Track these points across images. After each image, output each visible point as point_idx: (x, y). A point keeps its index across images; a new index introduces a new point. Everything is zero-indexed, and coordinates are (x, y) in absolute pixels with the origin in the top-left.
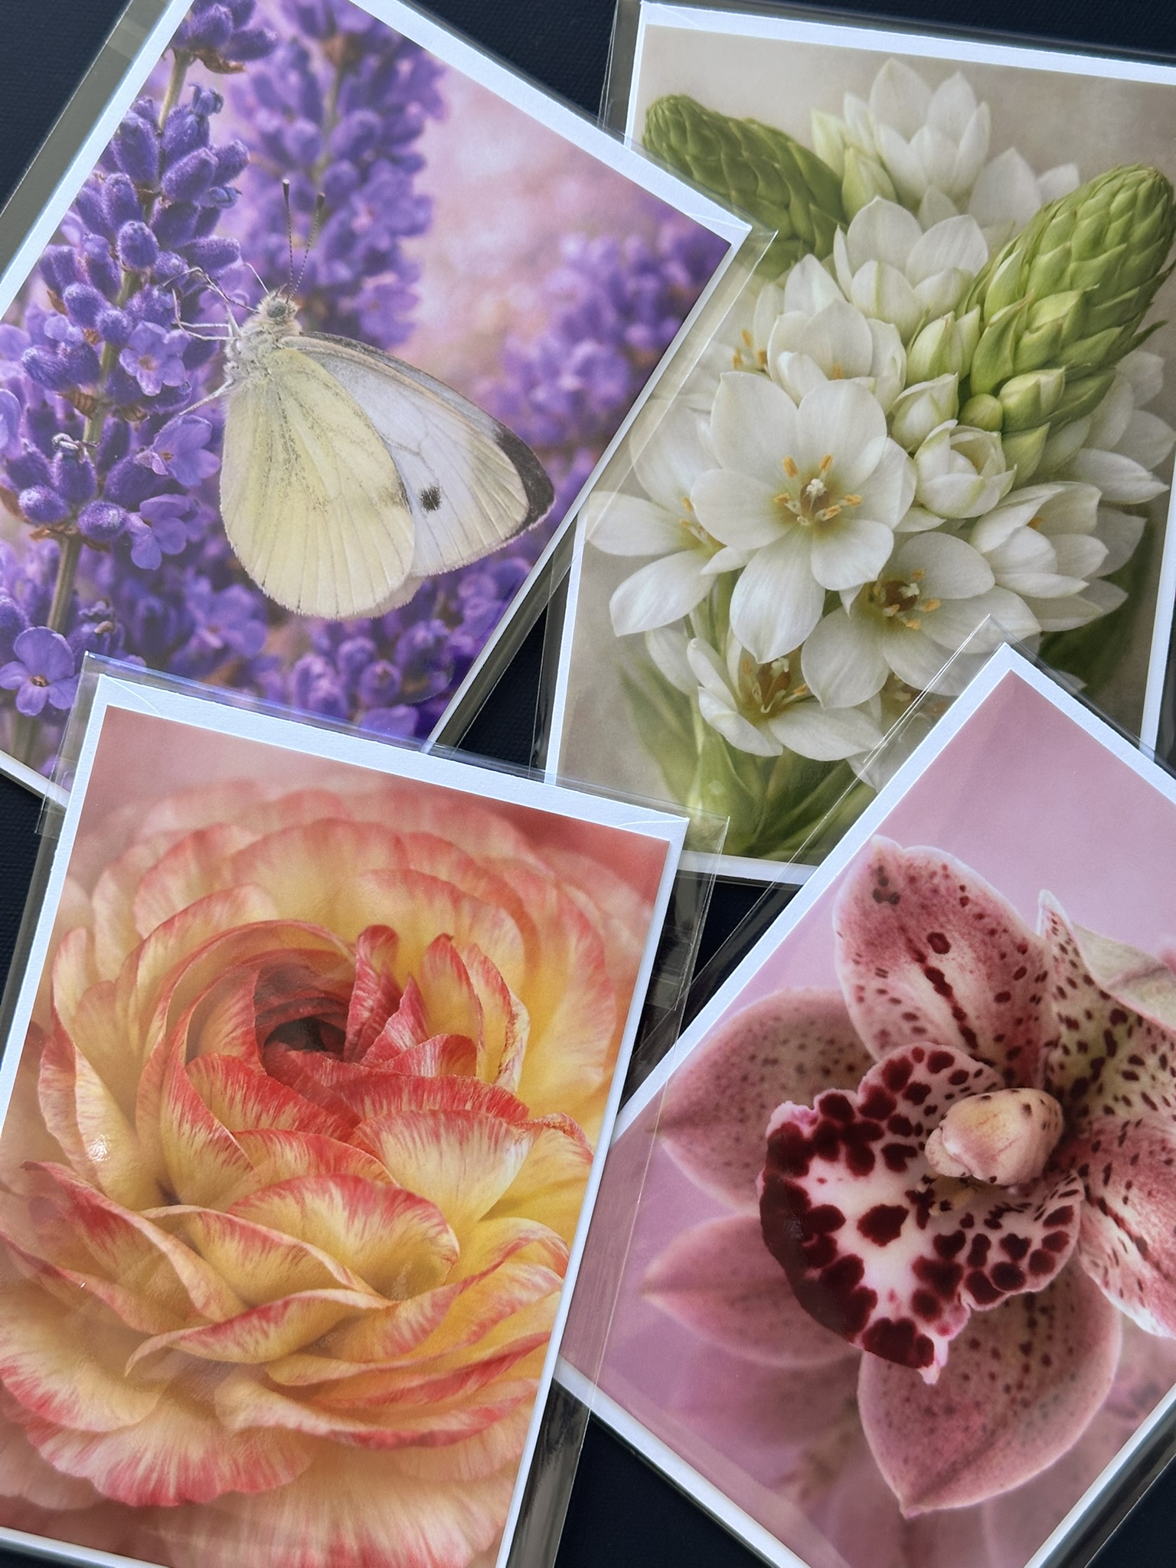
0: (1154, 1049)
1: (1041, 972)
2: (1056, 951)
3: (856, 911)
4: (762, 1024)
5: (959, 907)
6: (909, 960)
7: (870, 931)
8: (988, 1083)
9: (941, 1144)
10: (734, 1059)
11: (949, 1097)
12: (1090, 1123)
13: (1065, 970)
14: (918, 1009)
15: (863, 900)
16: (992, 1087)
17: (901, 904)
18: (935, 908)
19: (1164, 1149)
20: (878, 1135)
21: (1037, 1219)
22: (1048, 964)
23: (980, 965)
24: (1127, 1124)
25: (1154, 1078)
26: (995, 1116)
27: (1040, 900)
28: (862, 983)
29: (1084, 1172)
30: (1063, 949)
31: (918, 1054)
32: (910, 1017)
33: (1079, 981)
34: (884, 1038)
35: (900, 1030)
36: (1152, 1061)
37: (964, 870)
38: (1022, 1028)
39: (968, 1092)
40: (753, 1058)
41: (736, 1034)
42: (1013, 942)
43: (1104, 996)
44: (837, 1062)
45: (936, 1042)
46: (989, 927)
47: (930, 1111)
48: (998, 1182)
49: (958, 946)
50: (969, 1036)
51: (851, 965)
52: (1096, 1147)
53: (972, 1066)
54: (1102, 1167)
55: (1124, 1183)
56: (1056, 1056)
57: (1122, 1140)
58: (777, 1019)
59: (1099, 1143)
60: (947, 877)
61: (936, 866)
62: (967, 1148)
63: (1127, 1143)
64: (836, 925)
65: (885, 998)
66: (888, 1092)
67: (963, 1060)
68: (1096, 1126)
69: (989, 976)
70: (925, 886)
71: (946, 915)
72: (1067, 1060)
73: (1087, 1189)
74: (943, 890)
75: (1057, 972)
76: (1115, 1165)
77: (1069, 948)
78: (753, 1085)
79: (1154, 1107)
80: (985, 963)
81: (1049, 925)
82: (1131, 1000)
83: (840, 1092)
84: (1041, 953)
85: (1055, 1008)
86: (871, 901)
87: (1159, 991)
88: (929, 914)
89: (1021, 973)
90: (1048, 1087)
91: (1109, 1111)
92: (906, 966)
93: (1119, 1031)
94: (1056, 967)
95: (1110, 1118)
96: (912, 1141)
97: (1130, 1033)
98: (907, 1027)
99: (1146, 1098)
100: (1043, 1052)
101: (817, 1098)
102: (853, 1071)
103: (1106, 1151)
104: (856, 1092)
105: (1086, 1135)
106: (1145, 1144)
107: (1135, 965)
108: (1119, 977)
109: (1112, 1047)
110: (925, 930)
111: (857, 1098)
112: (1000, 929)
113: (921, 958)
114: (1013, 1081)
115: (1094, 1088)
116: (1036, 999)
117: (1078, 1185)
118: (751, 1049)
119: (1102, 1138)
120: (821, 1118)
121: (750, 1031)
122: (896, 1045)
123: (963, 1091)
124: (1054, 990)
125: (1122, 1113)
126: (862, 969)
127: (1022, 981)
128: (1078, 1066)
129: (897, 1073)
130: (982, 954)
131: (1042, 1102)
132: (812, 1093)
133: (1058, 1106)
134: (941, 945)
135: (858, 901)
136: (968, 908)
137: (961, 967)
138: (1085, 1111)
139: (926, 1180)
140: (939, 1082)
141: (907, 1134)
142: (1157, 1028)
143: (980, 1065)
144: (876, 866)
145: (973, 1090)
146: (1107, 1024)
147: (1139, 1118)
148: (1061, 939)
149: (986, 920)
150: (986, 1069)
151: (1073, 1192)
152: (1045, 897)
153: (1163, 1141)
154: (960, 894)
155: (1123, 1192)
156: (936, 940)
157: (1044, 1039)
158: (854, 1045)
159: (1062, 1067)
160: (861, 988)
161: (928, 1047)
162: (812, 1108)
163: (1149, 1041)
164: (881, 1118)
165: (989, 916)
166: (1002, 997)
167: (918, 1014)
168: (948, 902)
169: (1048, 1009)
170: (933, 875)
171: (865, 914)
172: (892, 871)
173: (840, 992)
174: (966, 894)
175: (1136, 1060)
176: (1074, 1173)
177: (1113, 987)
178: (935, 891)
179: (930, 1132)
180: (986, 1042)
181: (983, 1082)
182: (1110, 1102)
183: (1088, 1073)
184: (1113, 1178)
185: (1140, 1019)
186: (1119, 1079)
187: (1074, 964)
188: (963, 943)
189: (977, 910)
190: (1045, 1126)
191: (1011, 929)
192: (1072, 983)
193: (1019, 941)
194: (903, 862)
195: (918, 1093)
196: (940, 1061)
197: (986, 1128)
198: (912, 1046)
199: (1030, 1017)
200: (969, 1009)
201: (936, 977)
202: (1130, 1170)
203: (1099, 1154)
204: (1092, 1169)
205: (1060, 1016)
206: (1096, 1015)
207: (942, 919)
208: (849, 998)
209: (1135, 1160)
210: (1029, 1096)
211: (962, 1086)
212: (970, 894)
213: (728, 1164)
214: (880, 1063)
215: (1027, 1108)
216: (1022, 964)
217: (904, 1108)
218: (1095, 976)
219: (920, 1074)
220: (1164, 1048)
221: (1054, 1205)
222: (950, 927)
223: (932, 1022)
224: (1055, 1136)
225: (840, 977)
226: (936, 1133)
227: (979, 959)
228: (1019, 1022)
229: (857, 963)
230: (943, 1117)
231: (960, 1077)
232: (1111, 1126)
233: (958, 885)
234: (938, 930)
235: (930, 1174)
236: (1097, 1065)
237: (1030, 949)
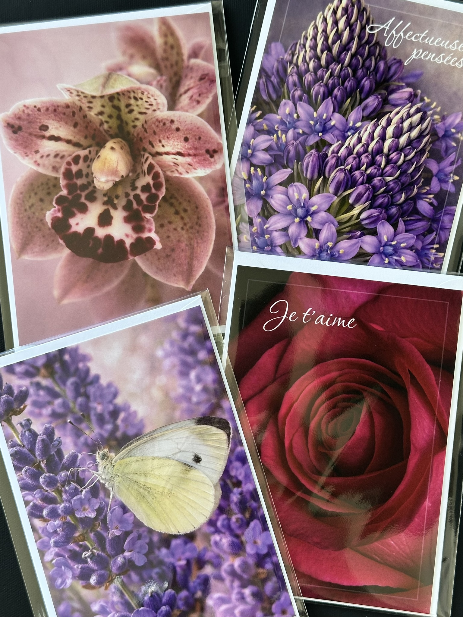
0: (130, 98)
1: (79, 107)
2: (77, 98)
3: (13, 142)
4: (19, 199)
5: (39, 113)
6: (40, 141)
7: (22, 144)
8: (95, 152)
9: (99, 181)
10: (21, 216)
11: (89, 166)
12: (133, 135)
13: (85, 100)
14: (56, 151)
15: (12, 137)
16: (97, 152)
17: (23, 128)
18: (33, 120)
19: (159, 122)
20: (80, 196)
21: (145, 175)
22: (78, 103)
23: (61, 123)
24: (143, 125)
25: (137, 106)
26: (106, 159)
27: (59, 89)
28: (34, 160)
29: (145, 150)
30: (78, 96)
31: (69, 164)
32: (56, 156)
33: (92, 100)
34: (55, 169)
35: (57, 162)
36: (132, 101)
37: (31, 101)
38: (89, 128)
39: (92, 160)
40: (26, 210)
41: (15, 209)
42: (63, 107)
43: (102, 97)
44: (49, 188)
45: (70, 155)
46: (53, 110)
47: (87, 175)
48: (124, 176)
49: (50, 124)
50: (77, 145)
51: (26, 158)
52: (141, 140)
53: (86, 152)
54: (148, 144)
55: (158, 142)
56: (106, 126)
57: (146, 131)
58: (21, 193)
59: (141, 138)
60: (28, 108)
61: (22, 108)
62: (107, 175)
63: (148, 130)
64: (11, 152)
65: (44, 158)
66: (71, 182)
67: (82, 153)
68: (135, 134)
69: (66, 123)
70: (24, 116)
71: (37, 119)
72: (110, 124)
73: (150, 154)
74: (30, 113)
75: (83, 103)
76: (151, 140)
77: (80, 94)
78: (33, 217)
79: (145, 113)
80: (61, 121)
81: (68, 93)
82: (110, 91)
83: (58, 195)
84: (74, 103)
85: (92, 114)
86: (14, 136)
87: (115, 81)
88: (33, 123)
89: (74, 113)
90: (112, 137)
91: (135, 127)
92: (42, 143)
93: (116, 102)
94: (82, 102)
95: (137, 128)
96: (91, 188)
97: (119, 100)
98: (58, 159)
99: (141, 113)
100: (101, 129)
101: (54, 203)
102: (56, 186)
103: (145, 138)
104: (62, 191)
105: (135, 139)
106: (153, 126)
107: (102, 80)
108: (101, 88)
109: (118, 108)
110: (36, 128)
111: (64, 192)
112: (56, 107)
113: (43, 137)
114: (101, 145)
115: (124, 125)
116: (85, 116)
117: (147, 155)
118: (23, 208)
119: (140, 136)
120: (60, 208)
121: (18, 204)
122: (60, 167)
123: (90, 161)
124: (87, 109)
125: (139, 124)
126: (30, 156)
127: (76, 115)
128: (114, 122)
129: (68, 174)
130: (58, 119)
131: (114, 142)
132: (51, 203)
133: (120, 139)
134: (45, 128)
135: (11, 139)
136: (42, 110)
137: (57, 128)
138: (129, 133)
139: (105, 195)
140: (82, 165)
141: (87, 188)
142: (125, 91)
143: (88, 149)
144: (6, 125)
145: (93, 158)
146: (110, 104)
147: (144, 121)
148: (75, 93)
149: (50, 109)
150: (91, 149)
151: (147, 158)
152: (59, 86)
153: (157, 120)
154: (36, 109)
155: (160, 144)
156: (42, 128)
157: (98, 125)
158: (49, 179)
159: (110, 127)
160: (36, 162)
161: (69, 159)
162: (55, 207)
163: (126, 97)
164: (77, 191)
165: (50, 107)
166: (75, 125)
167: (58, 153)
168: (35, 114)
169: (91, 115)
170: (24, 111)
171: (16, 140)
172: (12, 122)
173: (31, 168)
174: (38, 107)
175: (128, 105)
176: (142, 153)
177: (102, 92)
178: (29, 115)
179: (93, 181)
180: (83, 142)
181: (93, 153)
182: (132, 124)
183: (119, 122)
184: (154, 143)
185: (118, 93)
186: (129, 115)
187: (85, 97)
188: (51, 121)
189: (45, 109)
190: (122, 148)
191: (59, 104)
192: (90, 102)
193: (64, 106)
194: (12, 116)
195: (79, 174)
196: (76, 160)
197: (107, 165)
198: (65, 163)
199: (88, 123)
200: (70, 137)
201: (52, 138)
202: (156, 137)
203: (144, 141)
204: (146, 147)
205: (96, 115)
206: (105, 104)
207: (38, 120)
208: (35, 168)
209: (155, 133)
210: (109, 144)
211: (89, 160)
212: (39, 106)
213: (48, 245)
214: (61, 176)
215: (112, 148)
216: (72, 111)
217: (79, 182)
218: (94, 94)
219: (74, 168)
220: (132, 95)
221: (145, 167)
222: (42, 121)
223: (64, 151)
224: (127, 148)
225: (27, 165)
226: (95, 180)
227: (59, 121)
228: (87, 127)
229: (27, 156)
230: (92, 174)
231: (86, 158)
232: (140, 130)
233: (33, 107)
234: (40, 125)
235: (104, 192)
236: (119, 117)
237: (70, 104)
